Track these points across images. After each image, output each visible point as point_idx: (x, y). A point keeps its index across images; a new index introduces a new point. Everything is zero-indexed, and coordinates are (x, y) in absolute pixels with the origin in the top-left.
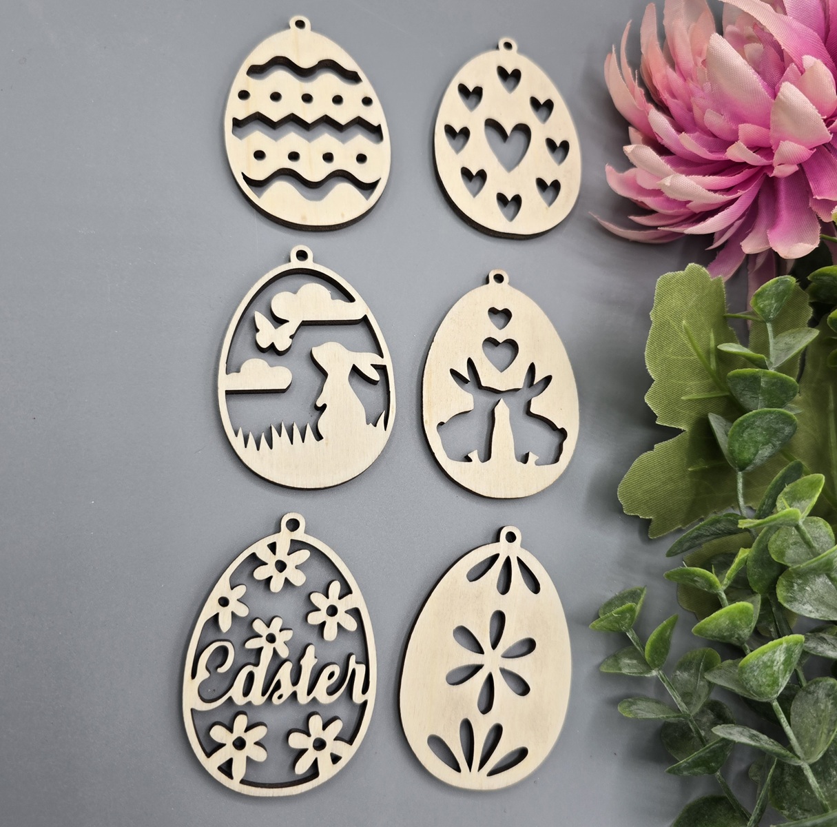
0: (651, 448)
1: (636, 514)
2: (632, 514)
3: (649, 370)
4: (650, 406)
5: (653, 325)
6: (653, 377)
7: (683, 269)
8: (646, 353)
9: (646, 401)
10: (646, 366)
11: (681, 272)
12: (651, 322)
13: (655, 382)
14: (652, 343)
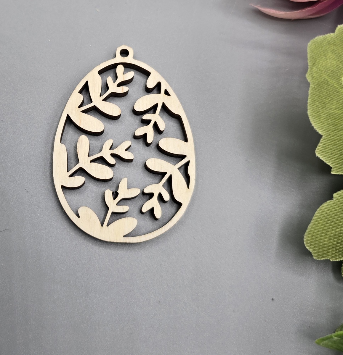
0: (331, 198)
1: (326, 258)
2: (322, 259)
3: (315, 127)
4: (322, 159)
5: (311, 86)
6: (320, 133)
7: (333, 31)
9: (318, 154)
10: (311, 124)
11: (332, 34)
12: (308, 84)
13: (323, 137)
14: (313, 102)
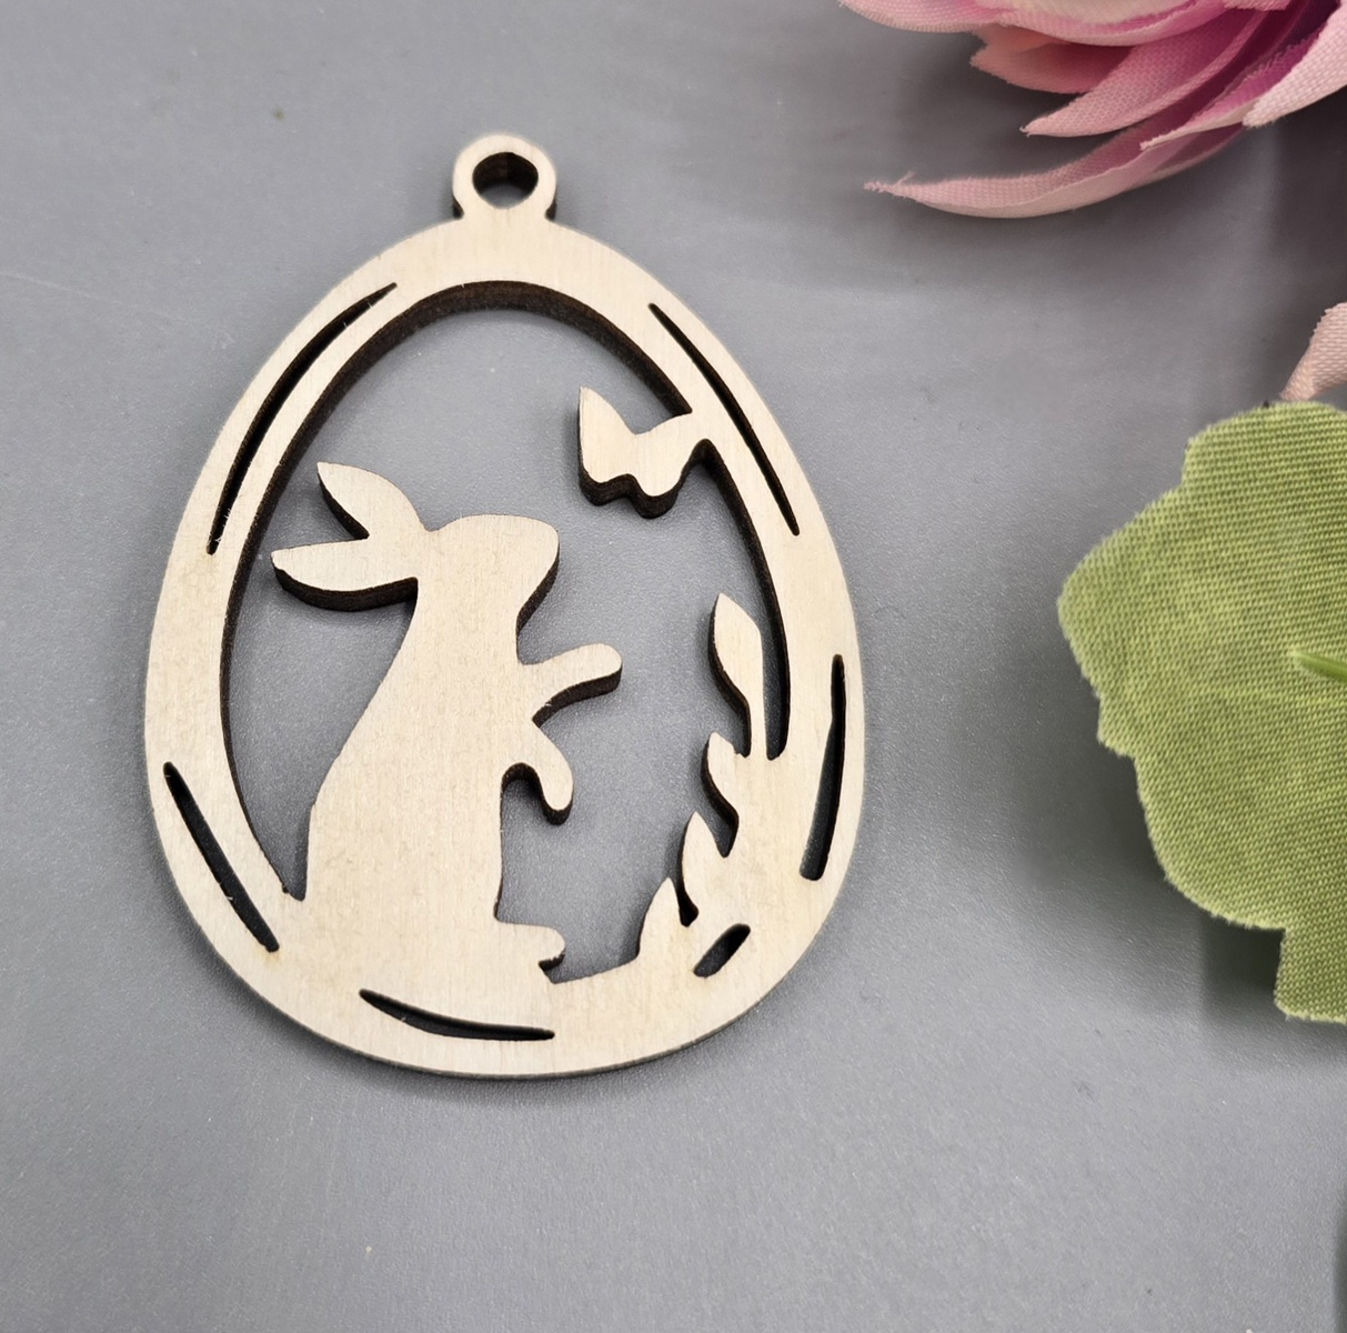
3: (1230, 917)
4: (1325, 1017)
5: (1144, 763)
6: (1264, 924)
8: (1174, 875)
9: (1294, 1011)
10: (1206, 913)
12: (1125, 765)
13: (1288, 930)
14: (1181, 824)
